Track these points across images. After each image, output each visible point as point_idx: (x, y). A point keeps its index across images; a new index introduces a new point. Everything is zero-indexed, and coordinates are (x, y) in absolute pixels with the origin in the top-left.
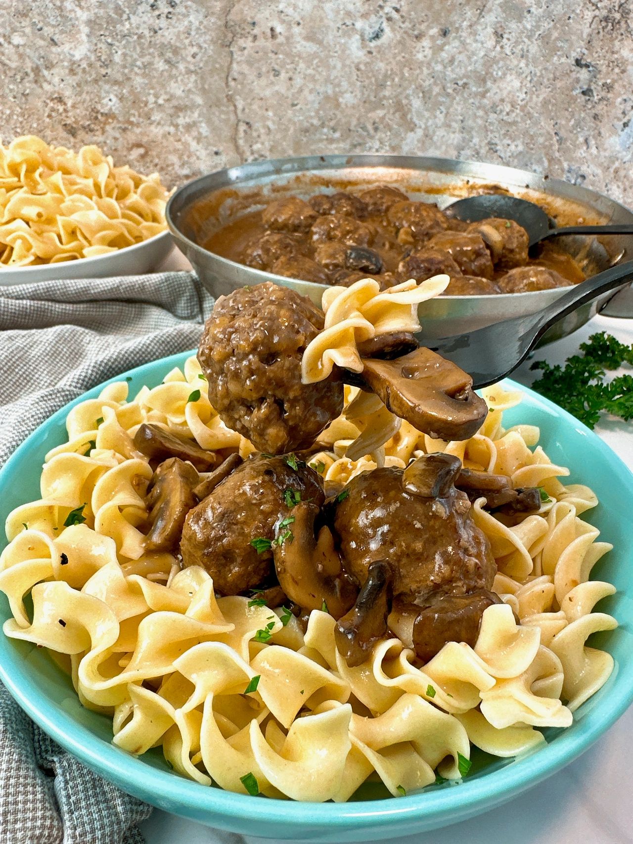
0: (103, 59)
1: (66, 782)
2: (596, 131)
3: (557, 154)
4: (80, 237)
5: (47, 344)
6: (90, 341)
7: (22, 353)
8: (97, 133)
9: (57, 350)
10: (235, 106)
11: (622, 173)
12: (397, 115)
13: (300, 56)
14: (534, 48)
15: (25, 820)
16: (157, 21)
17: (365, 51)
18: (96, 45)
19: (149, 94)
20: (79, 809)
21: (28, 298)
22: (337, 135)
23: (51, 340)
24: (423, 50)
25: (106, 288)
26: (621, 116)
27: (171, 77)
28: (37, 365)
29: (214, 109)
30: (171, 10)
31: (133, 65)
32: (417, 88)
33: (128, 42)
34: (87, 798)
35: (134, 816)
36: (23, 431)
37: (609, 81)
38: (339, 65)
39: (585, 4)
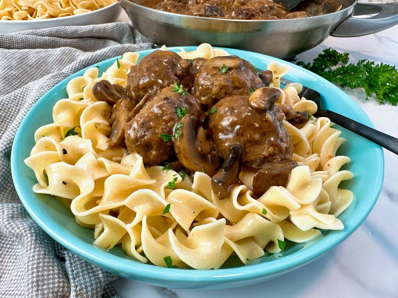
1: (71, 264)
4: (71, 5)
5: (57, 56)
6: (79, 54)
7: (44, 60)
9: (62, 58)
15: (48, 284)
20: (79, 277)
21: (47, 36)
23: (59, 54)
25: (86, 30)
28: (52, 66)
34: (83, 271)
35: (109, 278)
36: (42, 92)
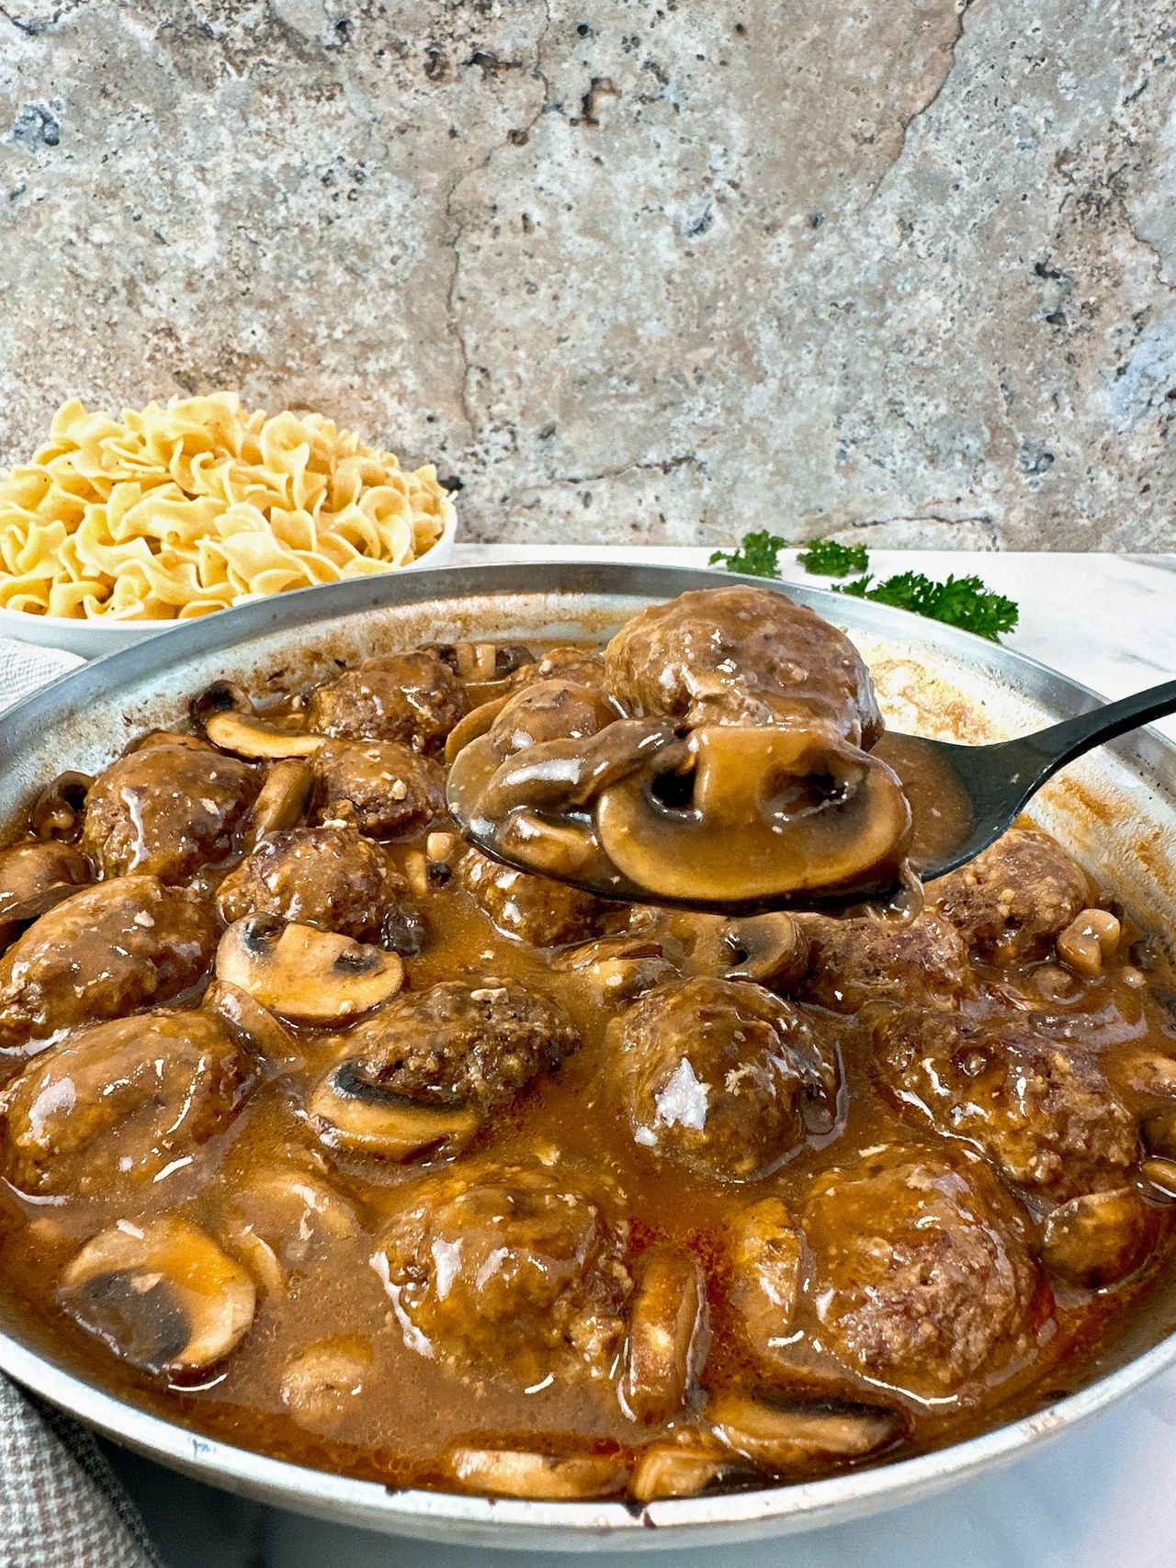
0: (241, 266)
2: (1072, 383)
3: (1005, 420)
8: (231, 386)
10: (462, 342)
11: (1116, 451)
12: (735, 355)
13: (571, 261)
14: (966, 246)
16: (333, 204)
17: (681, 252)
18: (230, 242)
19: (319, 323)
22: (634, 389)
24: (779, 249)
26: (1114, 357)
27: (355, 294)
29: (428, 348)
30: (355, 186)
31: (292, 275)
32: (768, 312)
33: (284, 238)
37: (1092, 300)
38: (637, 275)
39: (1051, 174)
